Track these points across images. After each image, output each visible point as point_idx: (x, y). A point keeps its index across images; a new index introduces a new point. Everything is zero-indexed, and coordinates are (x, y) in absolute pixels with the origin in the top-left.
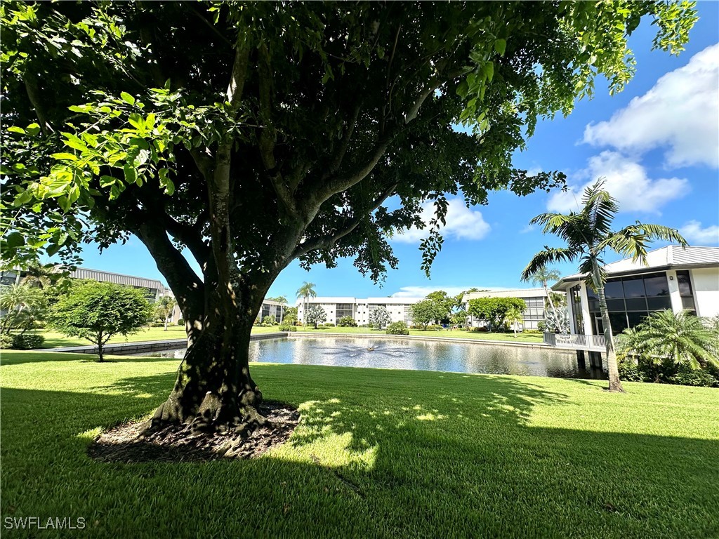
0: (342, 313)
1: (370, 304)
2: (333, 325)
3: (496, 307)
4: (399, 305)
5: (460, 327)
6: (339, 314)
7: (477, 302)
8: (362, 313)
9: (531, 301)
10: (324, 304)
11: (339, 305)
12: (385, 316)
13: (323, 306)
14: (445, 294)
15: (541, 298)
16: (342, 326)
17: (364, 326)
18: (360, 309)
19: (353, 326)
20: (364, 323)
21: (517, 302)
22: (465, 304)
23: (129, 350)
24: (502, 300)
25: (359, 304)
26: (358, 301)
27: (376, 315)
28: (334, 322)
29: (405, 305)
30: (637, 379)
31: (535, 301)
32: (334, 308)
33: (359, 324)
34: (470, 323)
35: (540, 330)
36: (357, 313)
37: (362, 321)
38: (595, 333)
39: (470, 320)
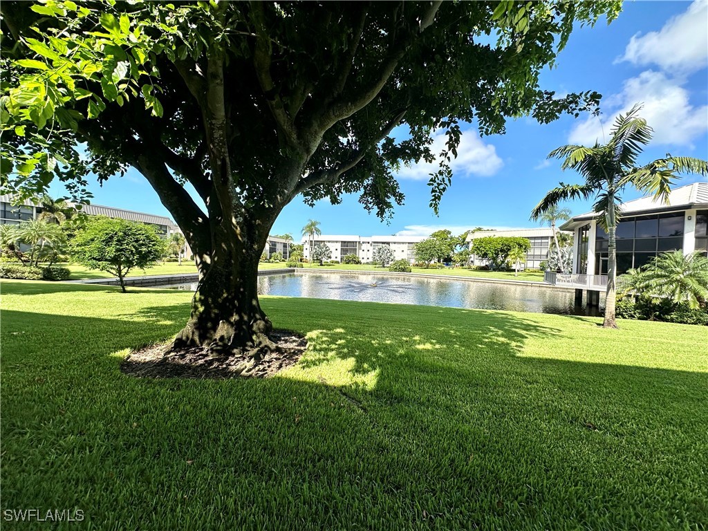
0: (347, 250)
1: (374, 242)
2: (338, 262)
3: (500, 246)
4: (403, 243)
5: (462, 265)
6: (344, 251)
7: (481, 241)
8: (366, 251)
9: (536, 241)
10: (329, 242)
11: (343, 242)
12: (389, 254)
13: (328, 244)
14: (449, 233)
15: (546, 238)
16: (347, 263)
17: (367, 263)
18: (364, 247)
19: (357, 263)
20: (368, 261)
21: (521, 242)
22: (468, 243)
23: (149, 282)
24: (507, 240)
25: (363, 243)
26: (362, 239)
27: (379, 253)
28: (339, 259)
29: (409, 243)
30: (632, 317)
31: (540, 241)
32: (339, 246)
33: (363, 261)
34: (472, 262)
35: (541, 270)
36: (361, 251)
37: (366, 258)
38: (597, 273)
39: (472, 259)
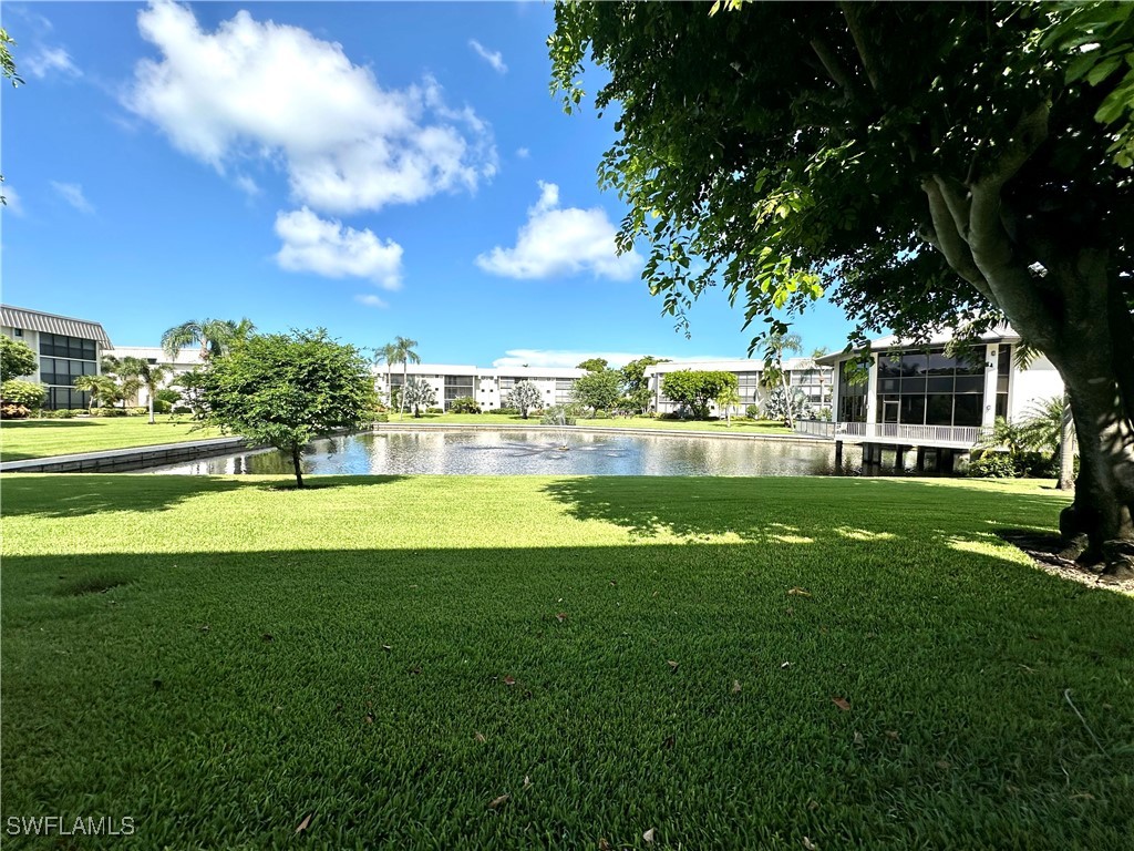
0: (455, 390)
1: (502, 378)
2: (440, 411)
3: (701, 385)
4: (549, 379)
5: (640, 412)
6: (449, 392)
7: (677, 377)
8: (487, 391)
9: (750, 377)
11: (450, 379)
12: (534, 397)
13: (428, 380)
14: (604, 363)
15: (754, 373)
16: (457, 412)
17: (493, 412)
18: (485, 384)
19: (474, 412)
20: (493, 408)
21: (729, 379)
22: (647, 379)
24: (710, 375)
25: (483, 378)
26: (480, 373)
27: (519, 394)
28: (441, 406)
29: (558, 379)
31: (745, 377)
32: (440, 383)
33: (483, 409)
34: (653, 407)
35: (749, 417)
36: (478, 392)
37: (487, 404)
38: (879, 420)
39: (653, 403)
